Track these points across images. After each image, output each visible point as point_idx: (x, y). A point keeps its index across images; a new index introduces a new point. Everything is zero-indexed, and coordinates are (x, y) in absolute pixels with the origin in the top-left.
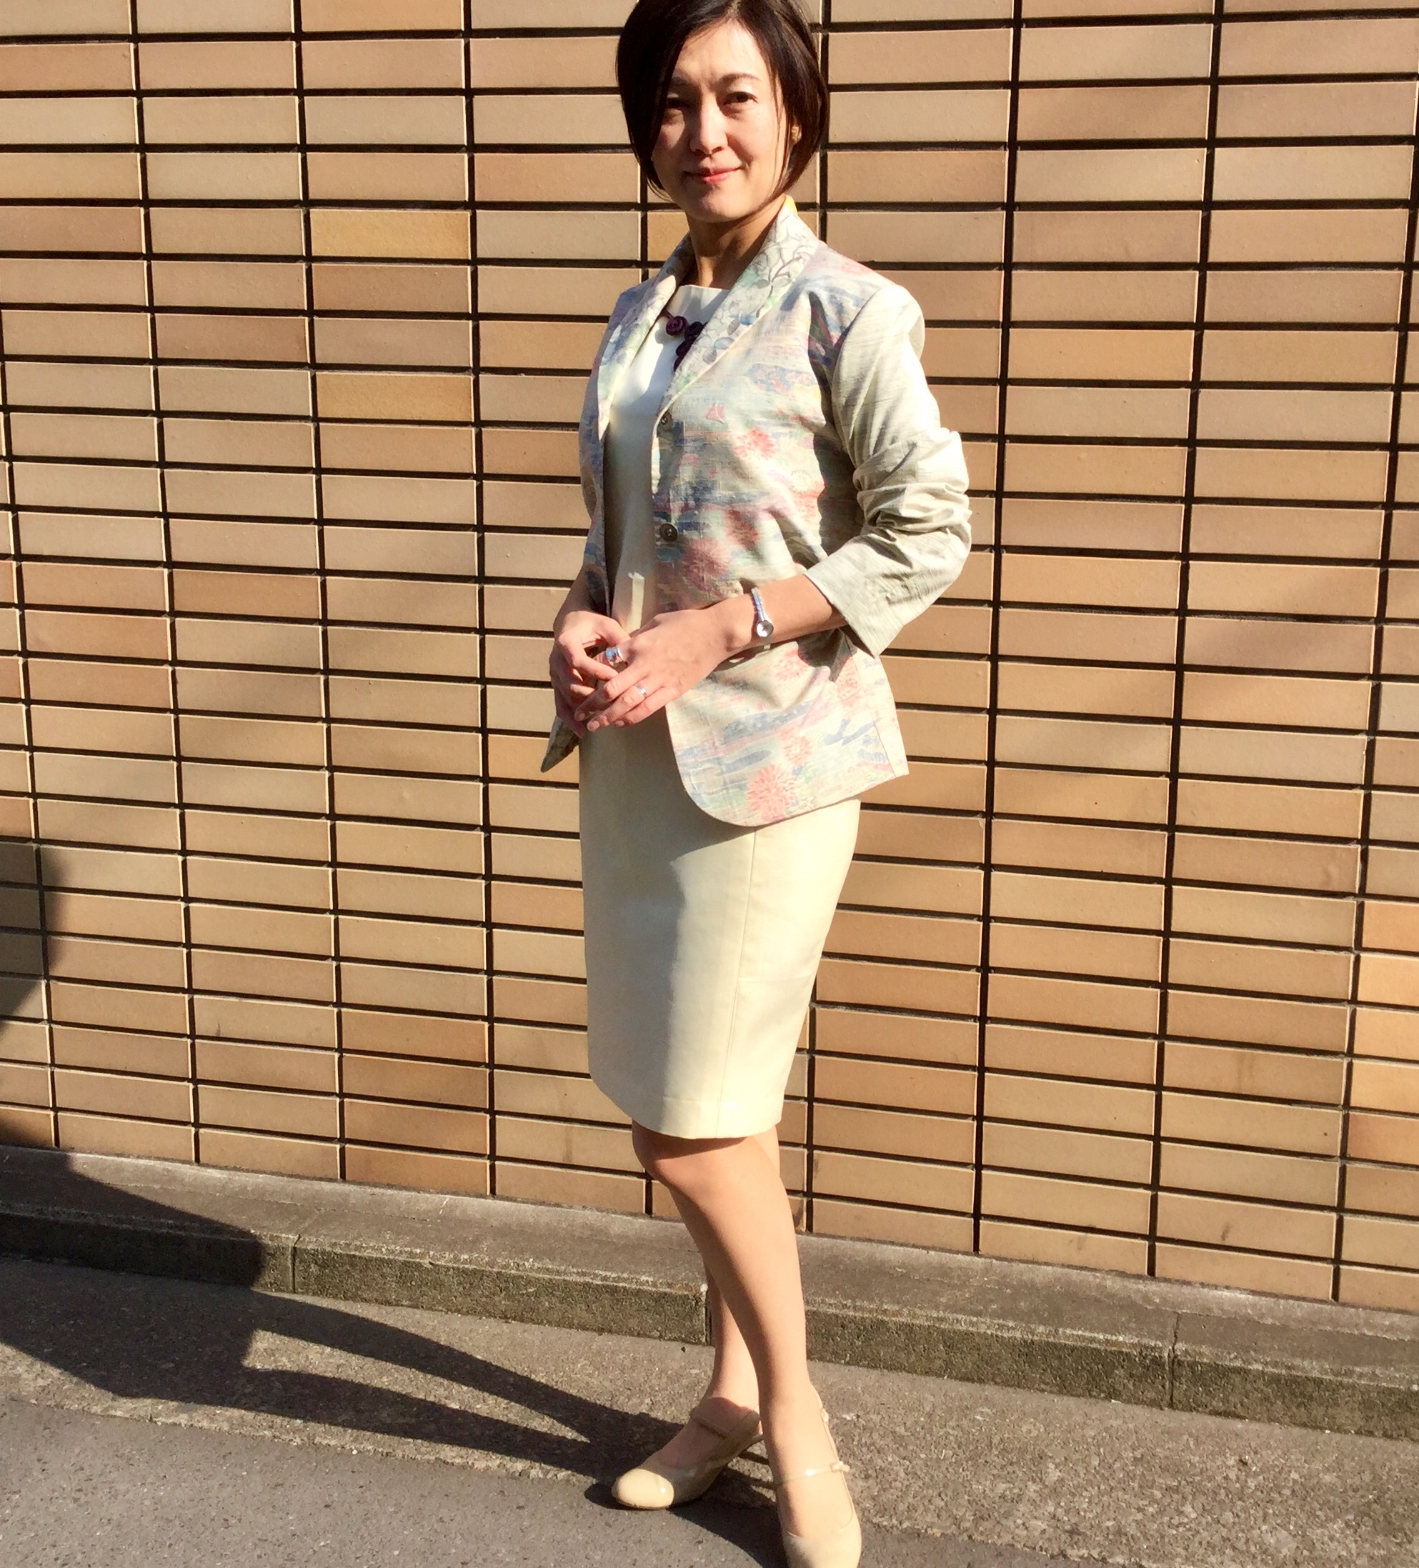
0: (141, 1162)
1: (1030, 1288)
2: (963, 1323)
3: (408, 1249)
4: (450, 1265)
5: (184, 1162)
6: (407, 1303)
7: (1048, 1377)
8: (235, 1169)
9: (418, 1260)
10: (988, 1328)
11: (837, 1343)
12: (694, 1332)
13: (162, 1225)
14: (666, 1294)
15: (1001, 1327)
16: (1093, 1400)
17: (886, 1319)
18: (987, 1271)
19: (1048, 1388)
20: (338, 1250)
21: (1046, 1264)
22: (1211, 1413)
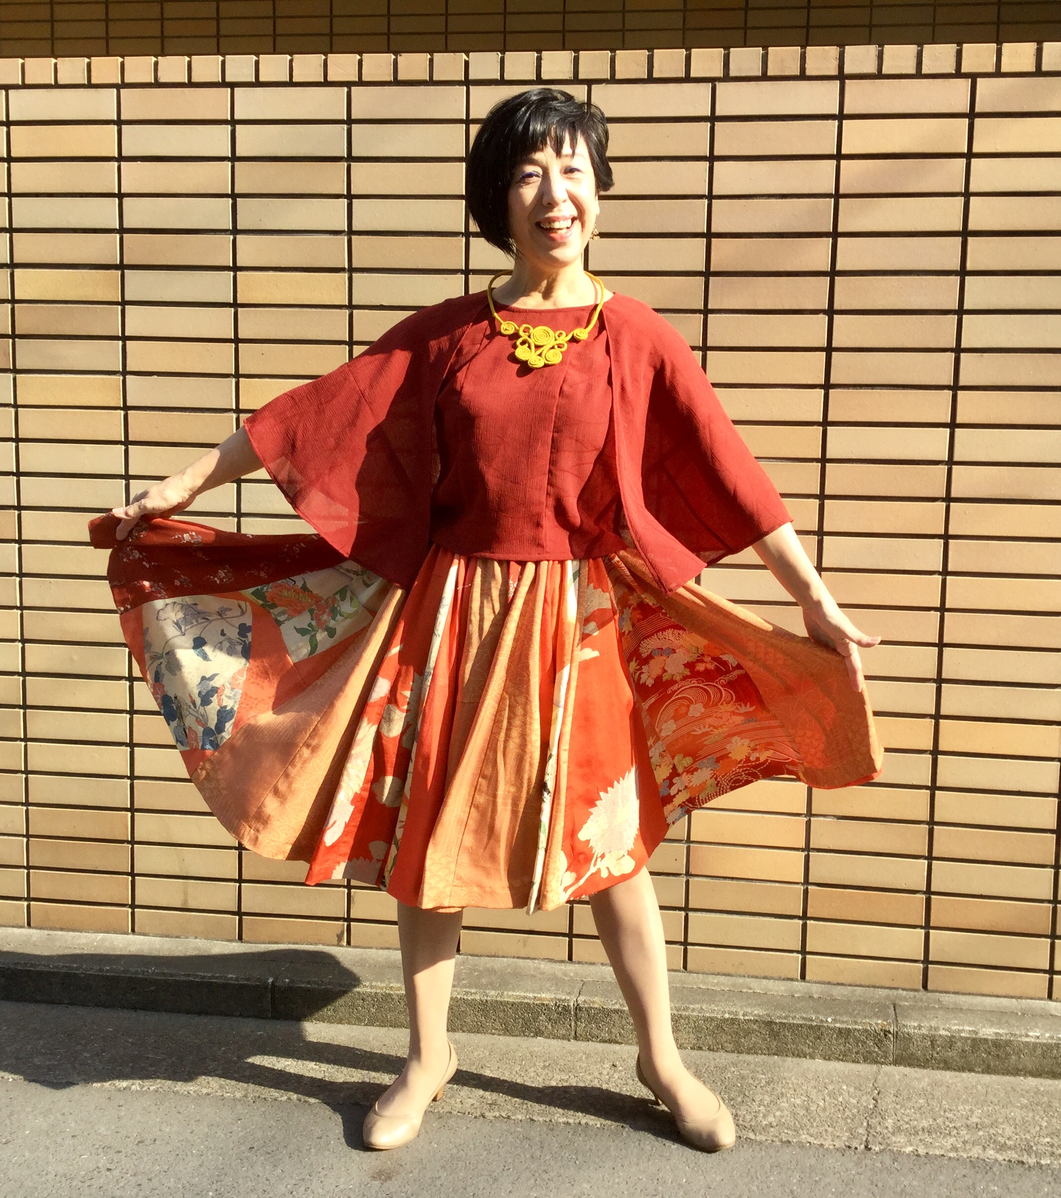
1: (491, 972)
7: (497, 1025)
12: (263, 1011)
14: (245, 985)
15: (467, 993)
16: (526, 1038)
19: (497, 1032)
21: (503, 957)
22: (600, 1042)
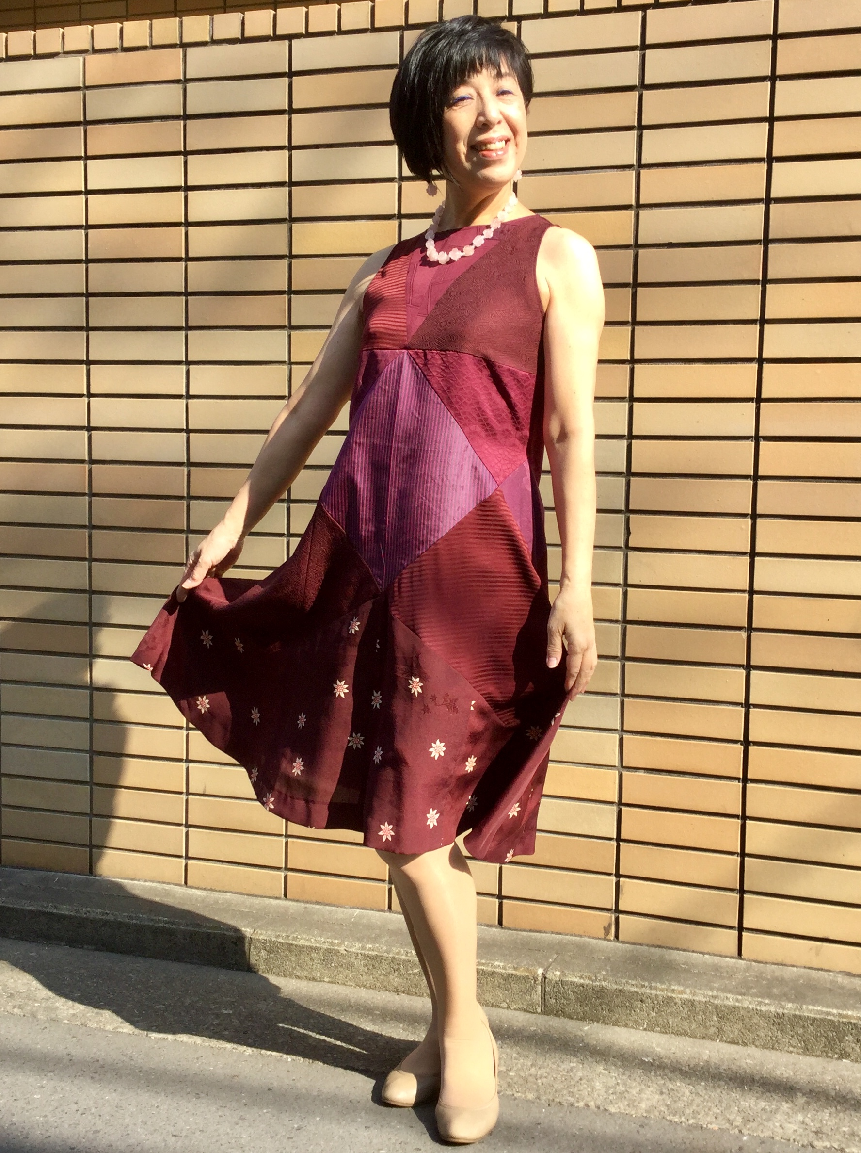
0: (147, 884)
1: (781, 981)
2: (731, 1000)
3: (330, 940)
4: (359, 951)
5: (176, 885)
6: (327, 979)
7: (794, 1042)
8: (211, 890)
9: (336, 948)
10: (750, 1003)
11: (638, 1015)
12: (532, 1004)
13: (159, 921)
14: (512, 975)
15: (760, 1003)
16: (829, 1059)
17: (674, 996)
18: (747, 969)
19: (795, 1050)
20: (281, 940)
21: (793, 966)
